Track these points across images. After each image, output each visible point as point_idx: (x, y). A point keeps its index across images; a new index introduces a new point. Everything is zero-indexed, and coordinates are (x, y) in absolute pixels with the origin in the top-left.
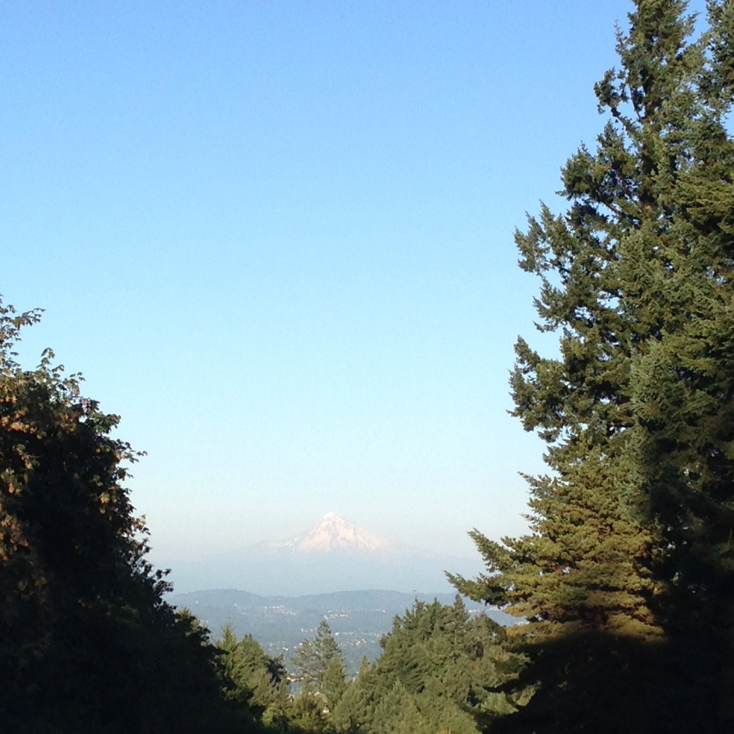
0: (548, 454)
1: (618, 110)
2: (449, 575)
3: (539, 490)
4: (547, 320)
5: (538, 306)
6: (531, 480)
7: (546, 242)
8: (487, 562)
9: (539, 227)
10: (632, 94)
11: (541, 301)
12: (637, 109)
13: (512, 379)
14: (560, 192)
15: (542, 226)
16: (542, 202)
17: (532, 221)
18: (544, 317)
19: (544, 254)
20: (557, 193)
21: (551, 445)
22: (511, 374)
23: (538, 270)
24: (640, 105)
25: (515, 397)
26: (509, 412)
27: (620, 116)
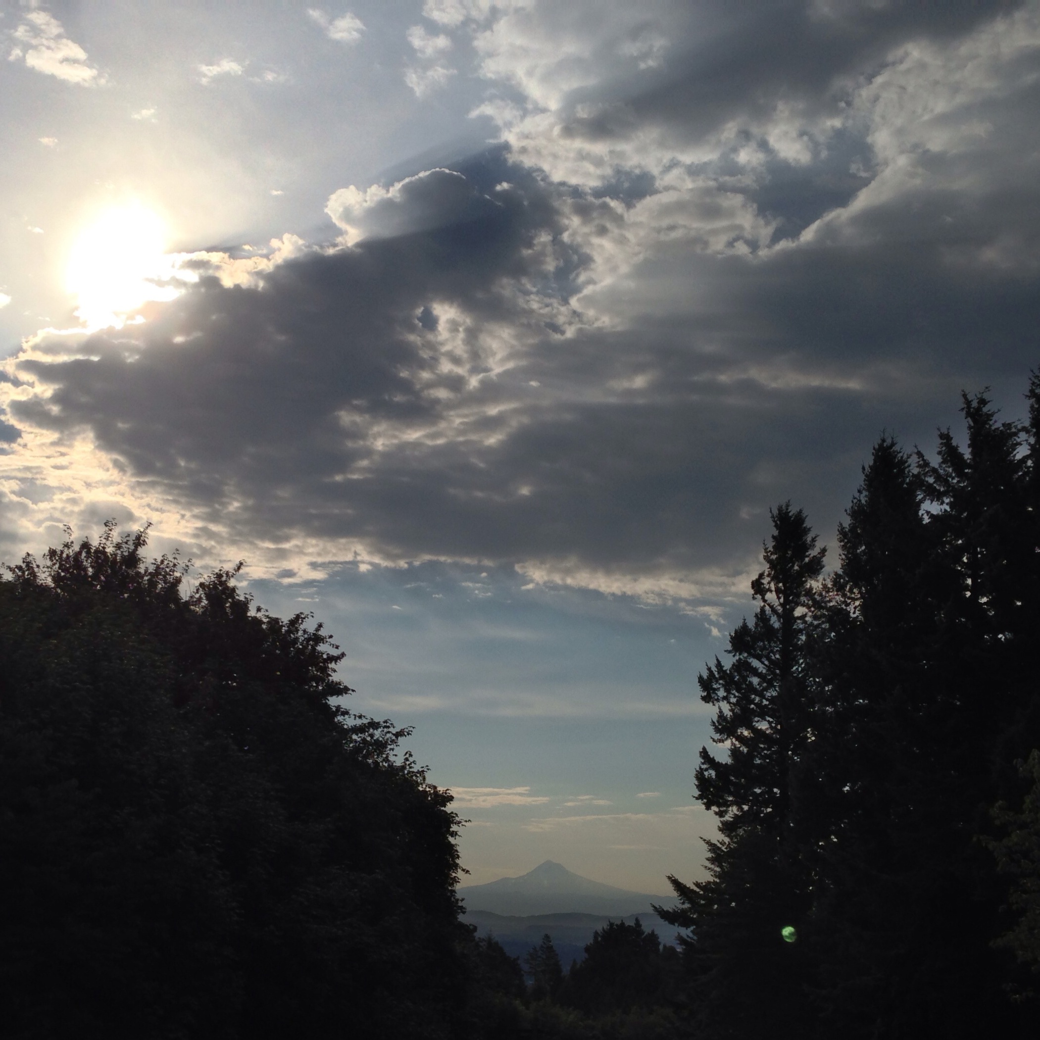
0: (720, 825)
1: (766, 598)
2: (654, 906)
3: (714, 849)
4: (720, 735)
5: (714, 726)
6: (708, 843)
7: (718, 685)
8: (680, 898)
9: (714, 674)
11: (716, 722)
12: (779, 598)
13: (696, 775)
14: (728, 650)
15: (716, 673)
16: (716, 657)
17: (709, 669)
18: (717, 733)
19: (716, 692)
20: (725, 651)
21: (722, 819)
22: (697, 771)
23: (713, 703)
24: (781, 595)
25: (698, 786)
26: (694, 797)
27: (767, 602)
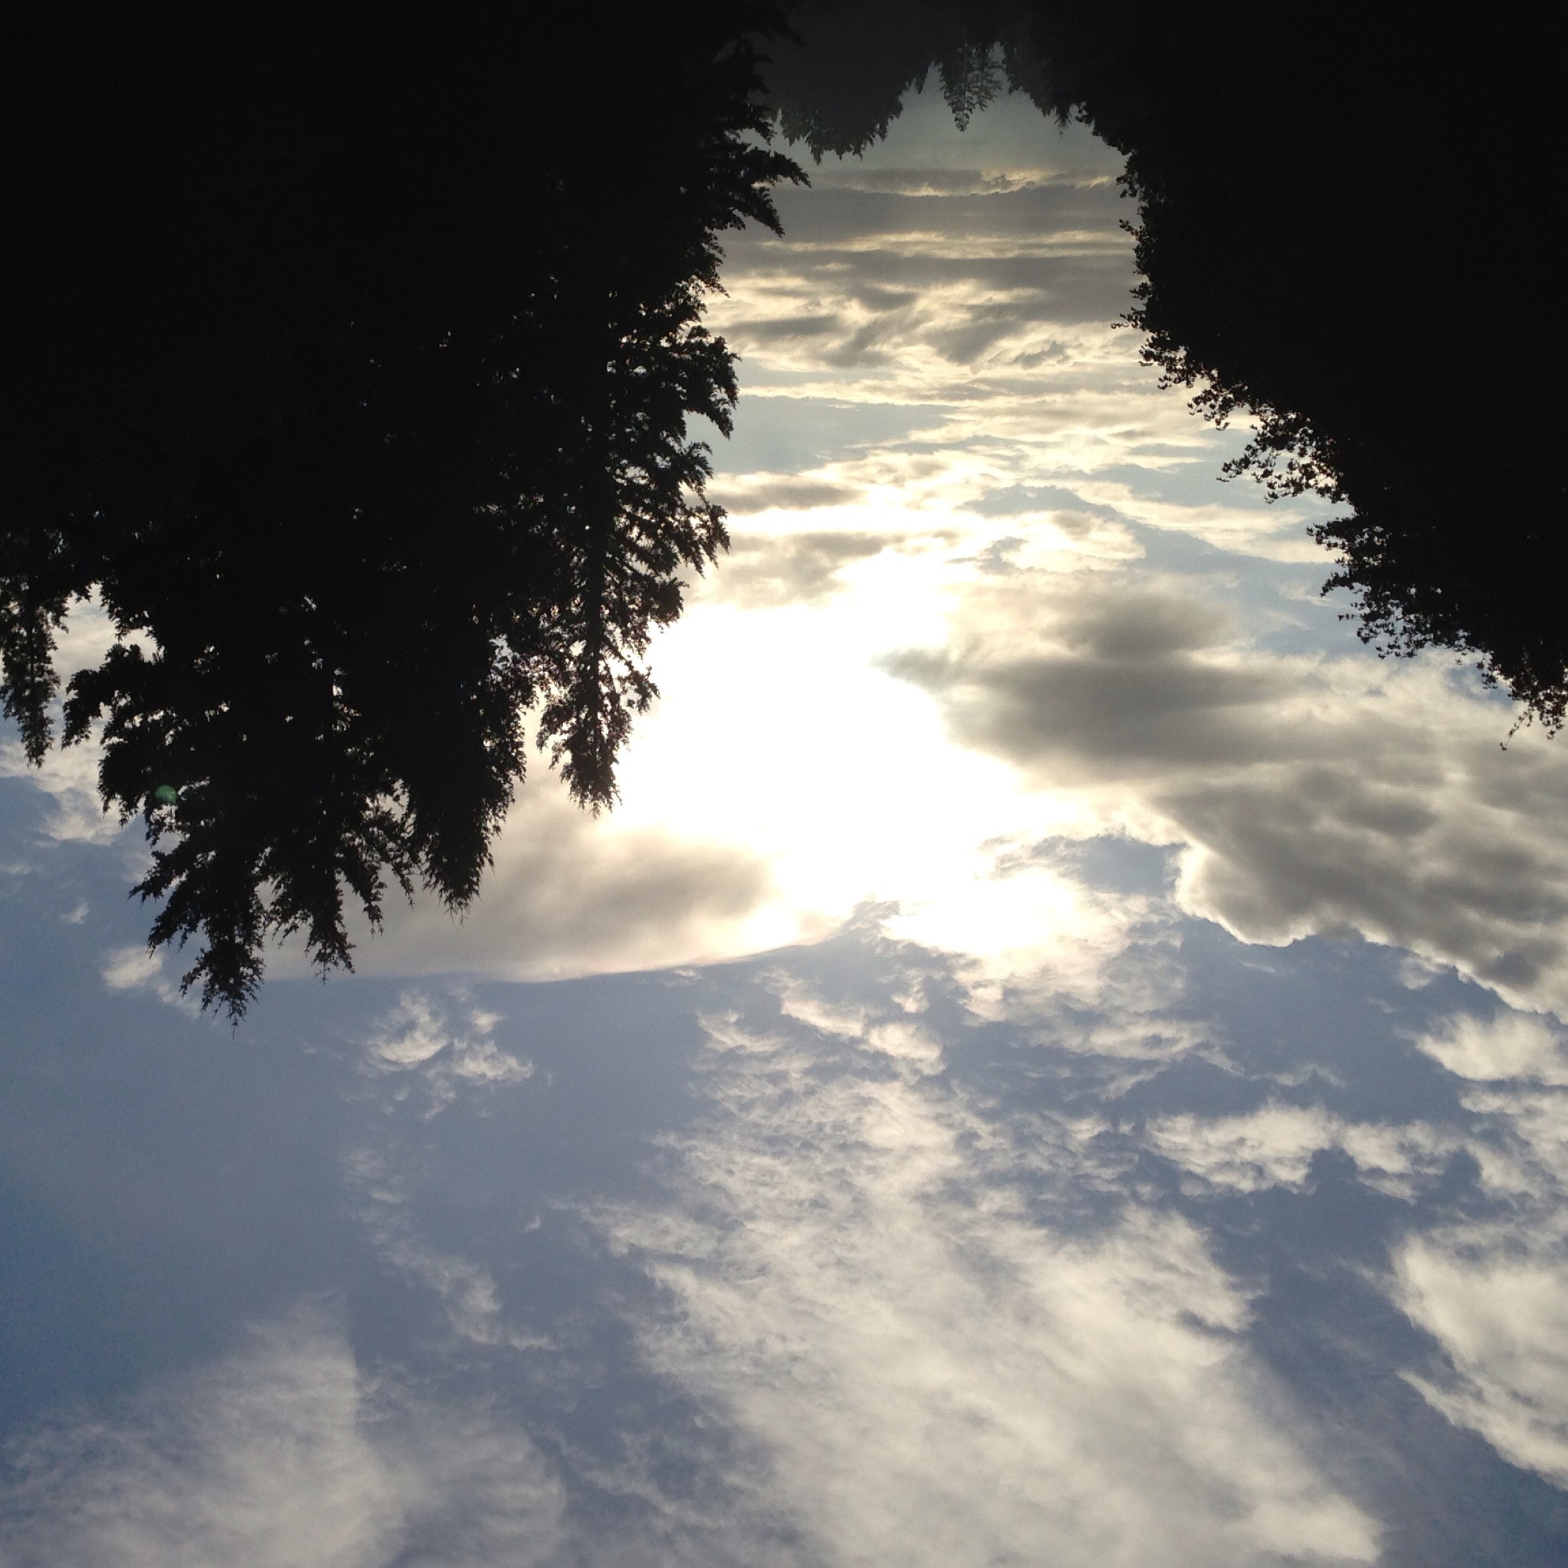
1: (627, 668)
2: (807, 183)
3: (710, 277)
4: (698, 455)
5: (708, 468)
7: (699, 534)
8: (767, 198)
9: (706, 550)
10: (612, 684)
11: (705, 474)
12: (607, 668)
13: (737, 393)
14: (684, 587)
15: (702, 552)
16: (703, 576)
17: (713, 557)
20: (688, 585)
22: (737, 399)
23: (708, 507)
24: (605, 673)
26: (739, 359)
27: (624, 661)
